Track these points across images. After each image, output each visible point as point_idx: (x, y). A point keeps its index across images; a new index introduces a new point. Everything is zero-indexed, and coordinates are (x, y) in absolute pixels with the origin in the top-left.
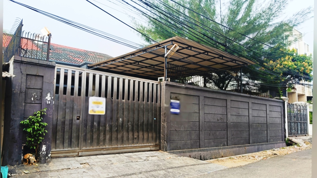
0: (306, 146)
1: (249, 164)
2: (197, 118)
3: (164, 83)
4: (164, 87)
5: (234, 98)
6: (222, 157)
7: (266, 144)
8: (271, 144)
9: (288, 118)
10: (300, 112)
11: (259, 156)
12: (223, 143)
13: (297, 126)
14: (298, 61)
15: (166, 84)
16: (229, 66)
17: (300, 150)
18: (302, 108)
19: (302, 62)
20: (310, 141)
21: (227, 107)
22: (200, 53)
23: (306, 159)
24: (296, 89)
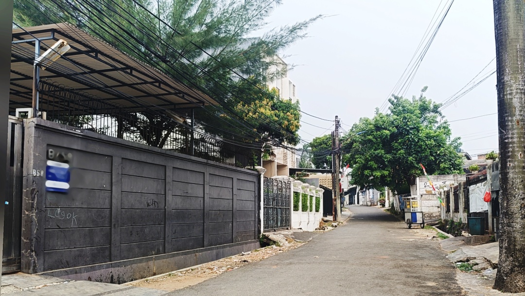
0: (289, 245)
1: (204, 281)
2: (107, 201)
3: (31, 122)
4: (31, 132)
5: (178, 164)
6: (155, 274)
7: (230, 246)
8: (238, 245)
9: (264, 202)
10: (282, 191)
11: (219, 266)
12: (157, 248)
13: (277, 214)
14: (280, 109)
15: (36, 124)
16: (171, 103)
17: (281, 251)
18: (284, 186)
19: (286, 112)
20: (293, 236)
21: (165, 180)
22: (116, 69)
23: (291, 263)
24: (275, 155)
